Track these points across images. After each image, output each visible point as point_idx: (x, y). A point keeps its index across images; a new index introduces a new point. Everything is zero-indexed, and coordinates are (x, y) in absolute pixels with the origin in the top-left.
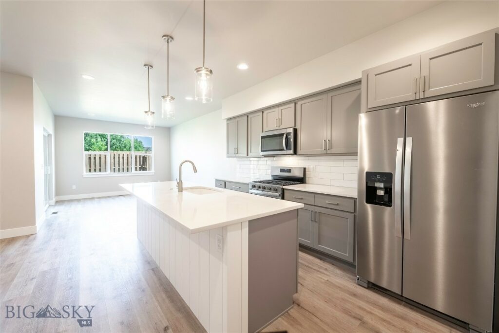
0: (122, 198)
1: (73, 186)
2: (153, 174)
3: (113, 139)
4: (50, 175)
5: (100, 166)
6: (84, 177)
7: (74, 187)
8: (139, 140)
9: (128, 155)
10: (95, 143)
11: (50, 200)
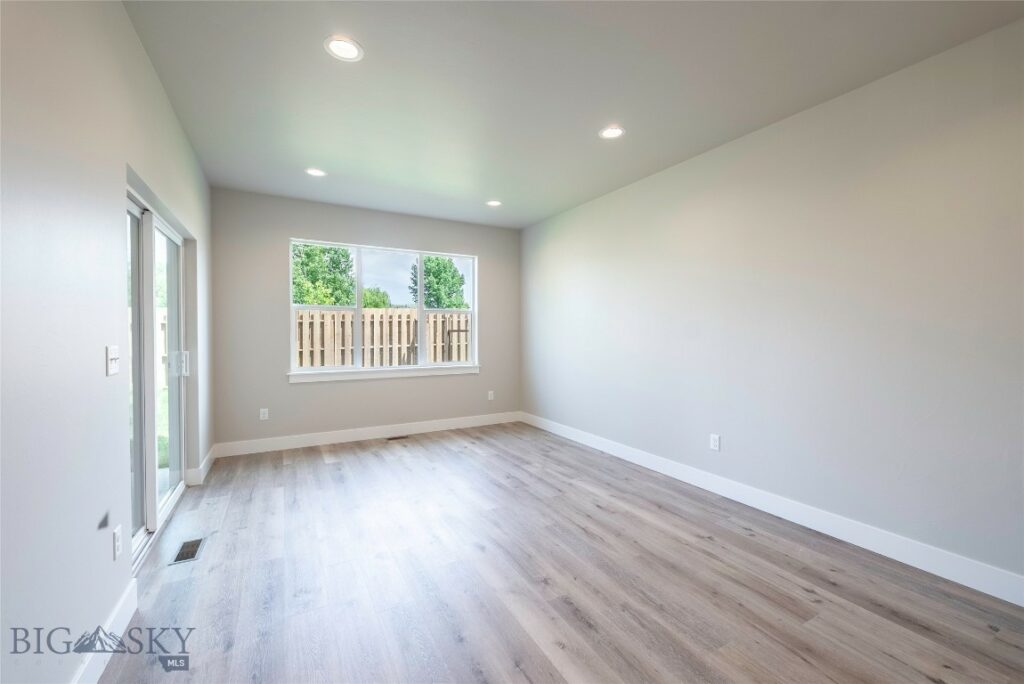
0: (397, 448)
1: (262, 410)
2: (477, 371)
3: (336, 289)
4: (191, 382)
5: (323, 345)
6: (292, 381)
7: (264, 413)
8: (381, 291)
9: (382, 317)
10: (311, 290)
11: (188, 466)
